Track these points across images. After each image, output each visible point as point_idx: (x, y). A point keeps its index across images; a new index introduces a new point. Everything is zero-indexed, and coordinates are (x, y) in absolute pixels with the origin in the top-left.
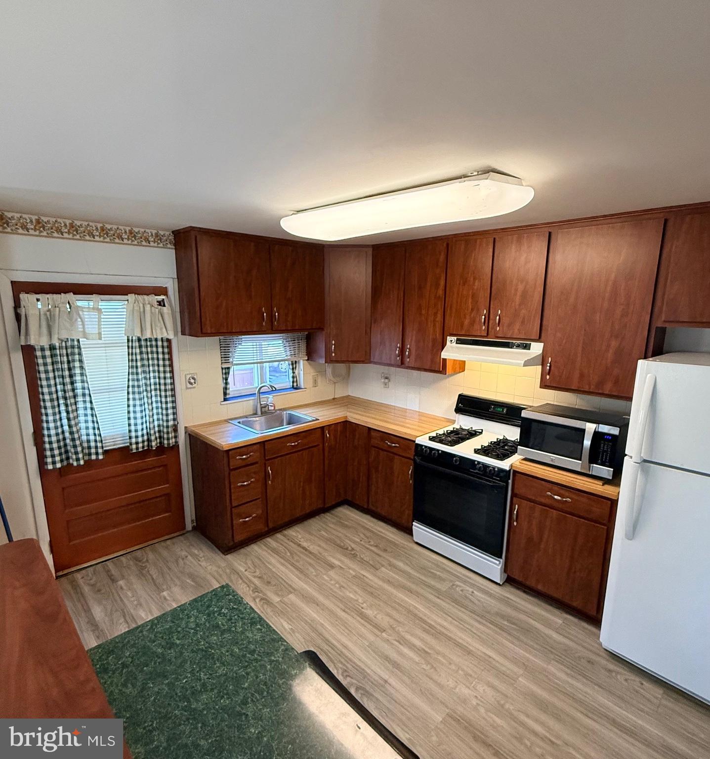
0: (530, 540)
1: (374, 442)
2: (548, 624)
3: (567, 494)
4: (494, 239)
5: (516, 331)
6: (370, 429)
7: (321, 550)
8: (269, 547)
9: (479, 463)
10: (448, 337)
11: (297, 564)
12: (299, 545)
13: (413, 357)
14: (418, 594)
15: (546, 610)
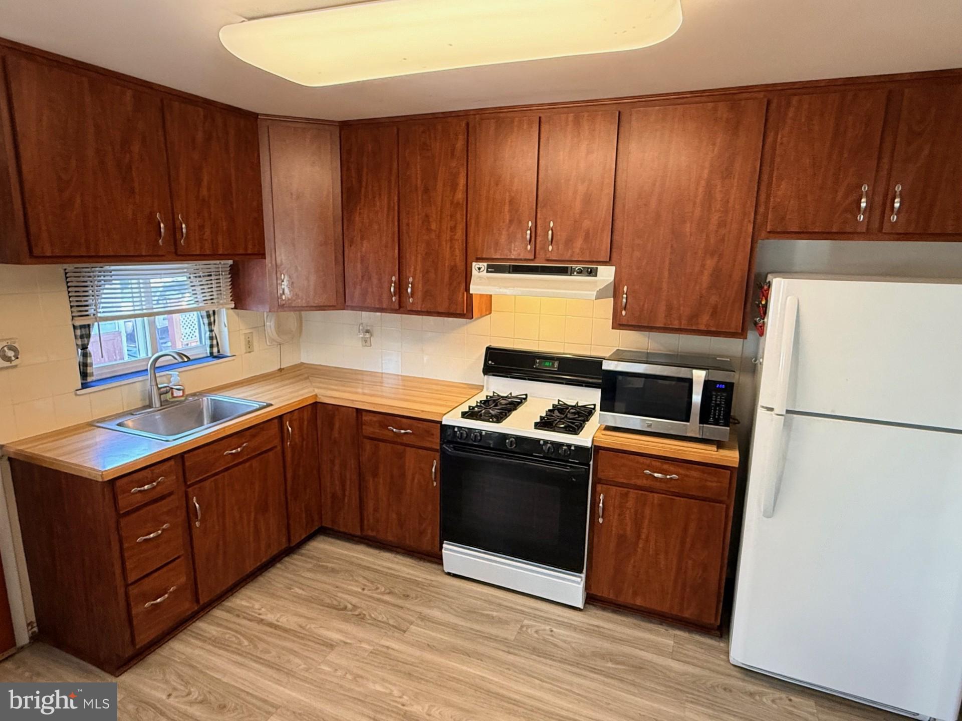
0: (622, 539)
1: (368, 430)
2: (659, 651)
3: (672, 468)
4: (540, 118)
5: (577, 250)
6: (359, 411)
7: (302, 621)
8: (204, 640)
9: (546, 442)
10: (474, 264)
11: (266, 657)
12: (261, 621)
13: (419, 294)
14: (480, 656)
15: (650, 631)
